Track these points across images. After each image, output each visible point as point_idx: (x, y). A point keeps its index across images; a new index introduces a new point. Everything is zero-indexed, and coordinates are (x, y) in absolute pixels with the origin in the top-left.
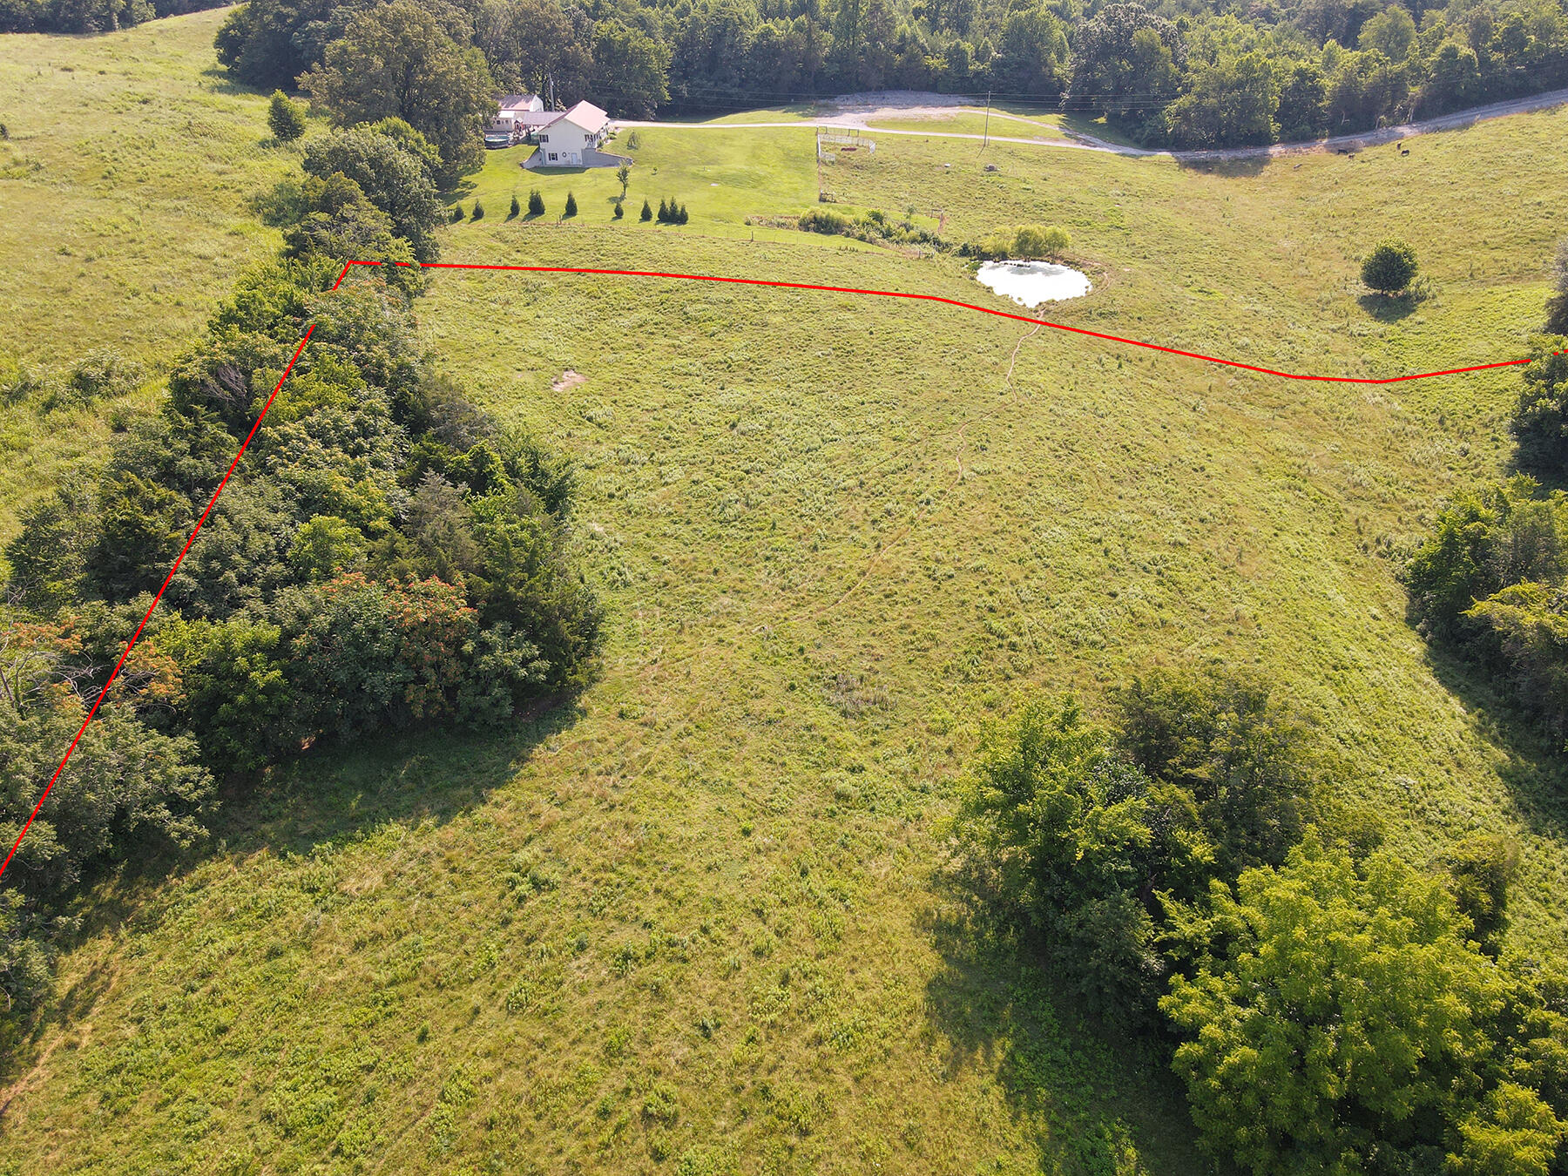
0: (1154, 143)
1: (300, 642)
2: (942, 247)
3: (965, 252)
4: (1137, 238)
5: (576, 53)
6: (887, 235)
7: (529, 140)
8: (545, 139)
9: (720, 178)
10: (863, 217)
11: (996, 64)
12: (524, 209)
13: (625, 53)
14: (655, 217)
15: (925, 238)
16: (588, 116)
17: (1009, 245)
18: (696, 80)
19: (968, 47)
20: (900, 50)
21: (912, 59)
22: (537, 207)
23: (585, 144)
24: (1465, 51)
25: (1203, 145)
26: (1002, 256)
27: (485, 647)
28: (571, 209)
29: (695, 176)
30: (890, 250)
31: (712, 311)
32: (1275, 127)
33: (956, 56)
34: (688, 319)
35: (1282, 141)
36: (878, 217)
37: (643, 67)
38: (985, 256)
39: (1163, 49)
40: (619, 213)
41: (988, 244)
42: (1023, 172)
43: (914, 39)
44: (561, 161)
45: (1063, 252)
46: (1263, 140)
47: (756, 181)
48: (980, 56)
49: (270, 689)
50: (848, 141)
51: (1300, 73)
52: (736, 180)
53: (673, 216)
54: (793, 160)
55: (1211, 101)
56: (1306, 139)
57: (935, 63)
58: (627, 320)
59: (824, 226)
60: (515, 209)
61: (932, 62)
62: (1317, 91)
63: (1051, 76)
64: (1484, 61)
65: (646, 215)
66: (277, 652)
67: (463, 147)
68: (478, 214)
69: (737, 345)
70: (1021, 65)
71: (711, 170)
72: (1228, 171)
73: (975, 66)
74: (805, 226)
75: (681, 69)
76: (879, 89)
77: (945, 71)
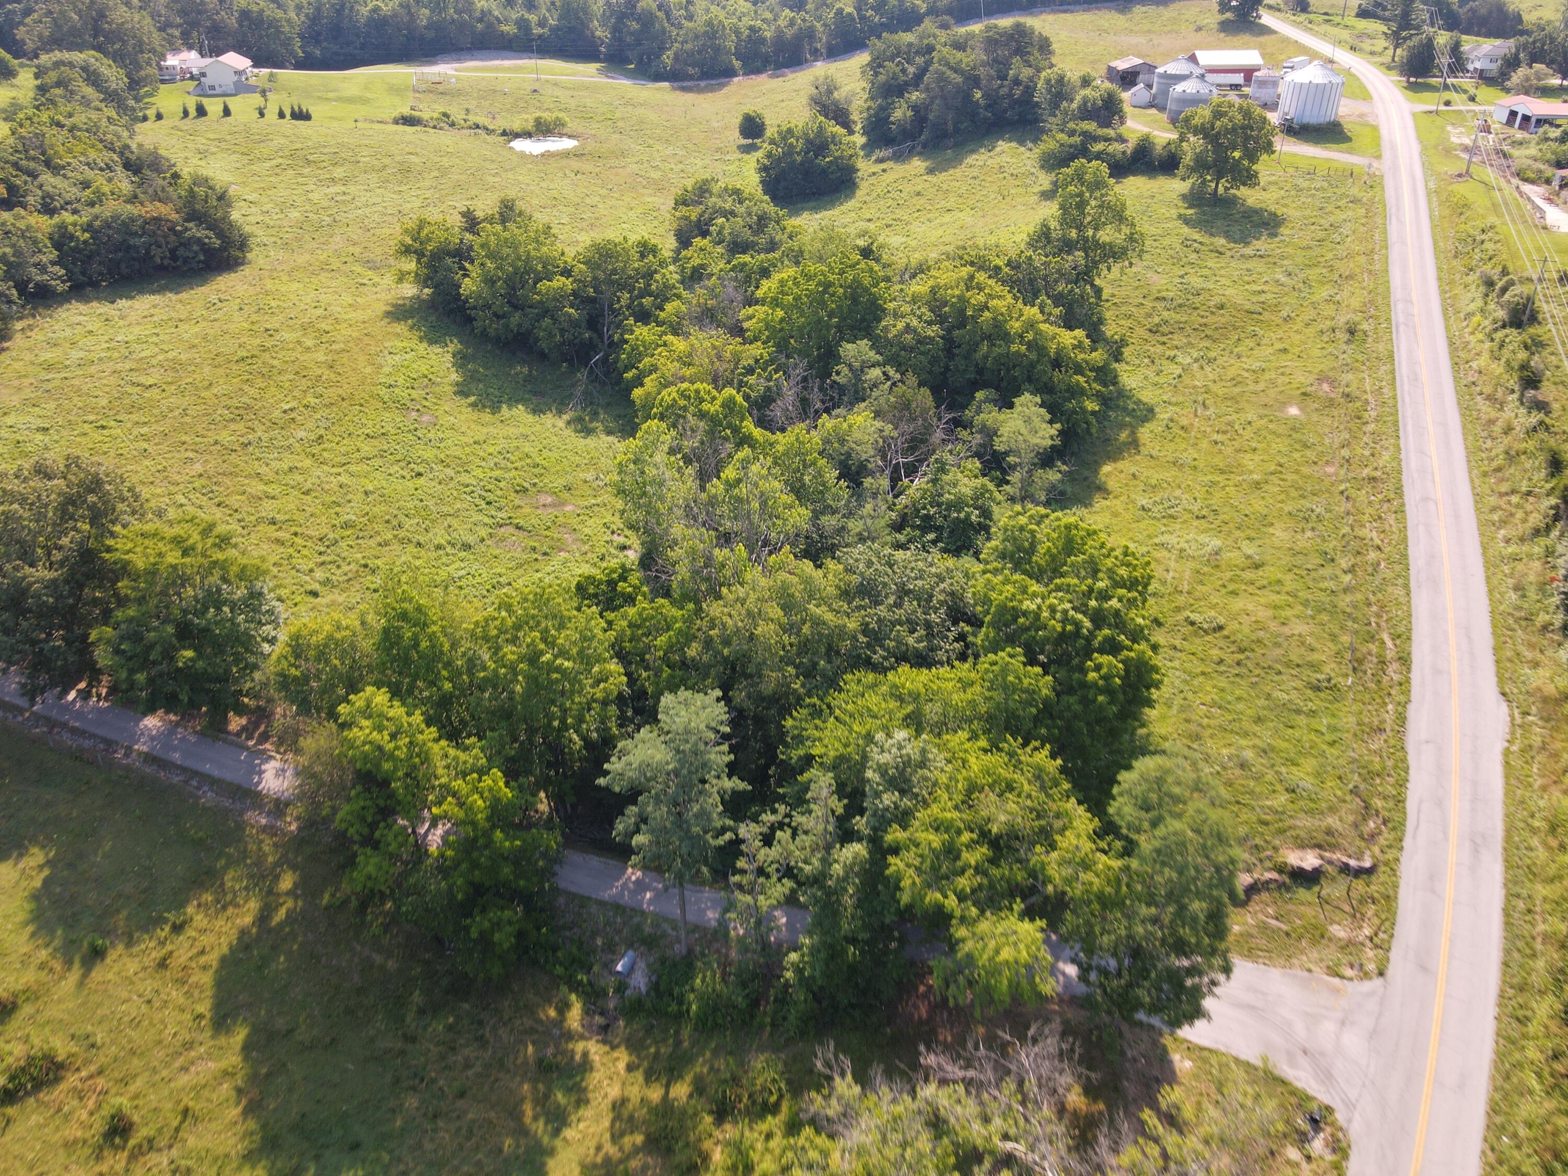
0: (658, 77)
1: (98, 223)
2: (489, 132)
3: (504, 133)
4: (620, 124)
5: (222, 20)
6: (452, 125)
7: (192, 78)
8: (203, 75)
9: (339, 99)
10: (436, 115)
11: (554, 30)
12: (193, 112)
13: (262, 21)
14: (288, 116)
15: (478, 127)
16: (235, 60)
17: (530, 126)
18: (325, 44)
19: (533, 18)
20: (481, 20)
21: (490, 26)
22: (201, 111)
23: (236, 78)
24: (849, 10)
25: (691, 78)
26: (528, 135)
27: (186, 229)
28: (227, 112)
29: (319, 98)
30: (454, 132)
31: (323, 157)
32: (737, 64)
33: (523, 24)
34: (308, 162)
35: (745, 74)
36: (446, 115)
37: (278, 32)
38: (517, 136)
39: (659, 14)
40: (262, 115)
41: (517, 126)
42: (559, 92)
43: (490, 12)
44: (218, 91)
45: (565, 131)
46: (729, 73)
47: (364, 101)
48: (542, 23)
49: (85, 242)
50: (437, 80)
51: (751, 28)
52: (350, 100)
53: (301, 115)
54: (395, 90)
55: (688, 47)
56: (758, 71)
57: (508, 29)
58: (268, 164)
59: (409, 121)
60: (186, 113)
61: (505, 28)
62: (763, 41)
63: (593, 36)
64: (862, 18)
65: (282, 115)
66: (88, 228)
67: (143, 73)
68: (159, 117)
69: (339, 172)
70: (571, 30)
71: (331, 95)
72: (700, 90)
73: (537, 31)
74: (396, 122)
75: (312, 35)
76: (469, 49)
77: (515, 35)
